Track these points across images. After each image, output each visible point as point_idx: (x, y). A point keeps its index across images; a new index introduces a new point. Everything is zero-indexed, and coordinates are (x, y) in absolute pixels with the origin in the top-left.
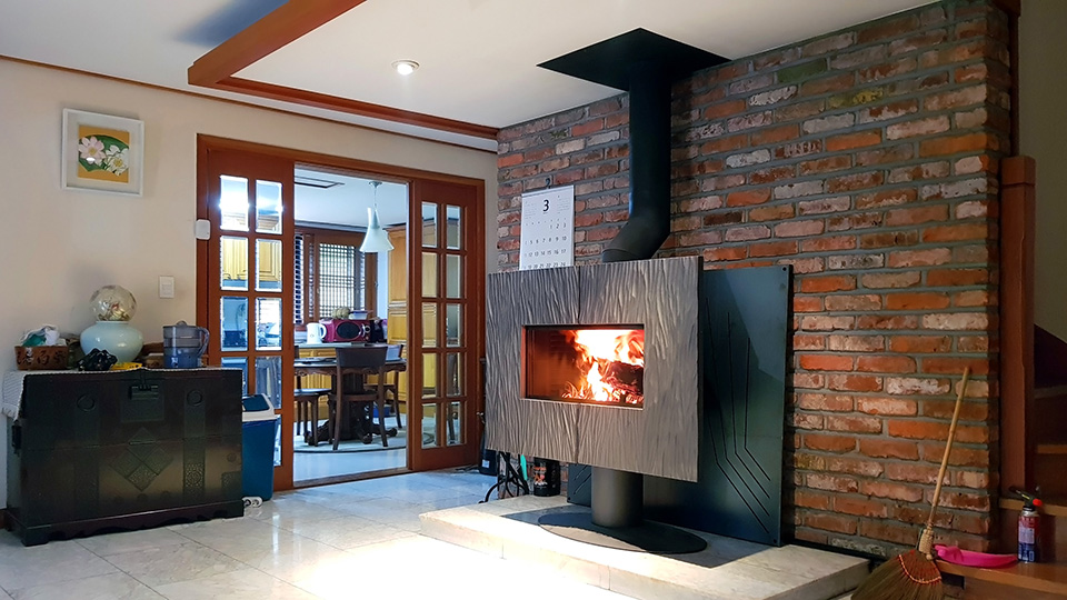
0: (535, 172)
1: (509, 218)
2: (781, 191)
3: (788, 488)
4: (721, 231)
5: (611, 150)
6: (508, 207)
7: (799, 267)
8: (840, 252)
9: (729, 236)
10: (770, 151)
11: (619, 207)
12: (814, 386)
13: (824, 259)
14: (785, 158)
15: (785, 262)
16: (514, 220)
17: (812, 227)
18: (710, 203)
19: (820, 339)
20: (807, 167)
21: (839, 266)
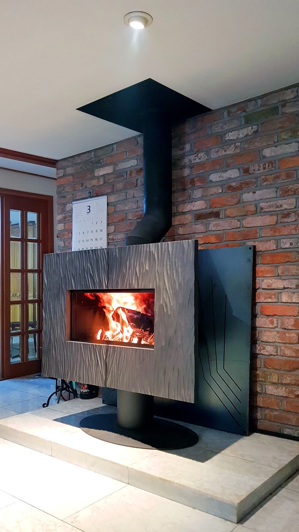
0: (81, 188)
1: (64, 218)
2: (247, 197)
3: (253, 394)
4: (206, 224)
5: (131, 172)
6: (64, 211)
7: (260, 247)
8: (289, 236)
9: (211, 227)
10: (239, 170)
11: (137, 210)
12: (271, 326)
13: (277, 242)
14: (250, 174)
15: (250, 243)
16: (68, 219)
17: (269, 220)
18: (198, 205)
19: (274, 295)
20: (265, 180)
21: (288, 246)
